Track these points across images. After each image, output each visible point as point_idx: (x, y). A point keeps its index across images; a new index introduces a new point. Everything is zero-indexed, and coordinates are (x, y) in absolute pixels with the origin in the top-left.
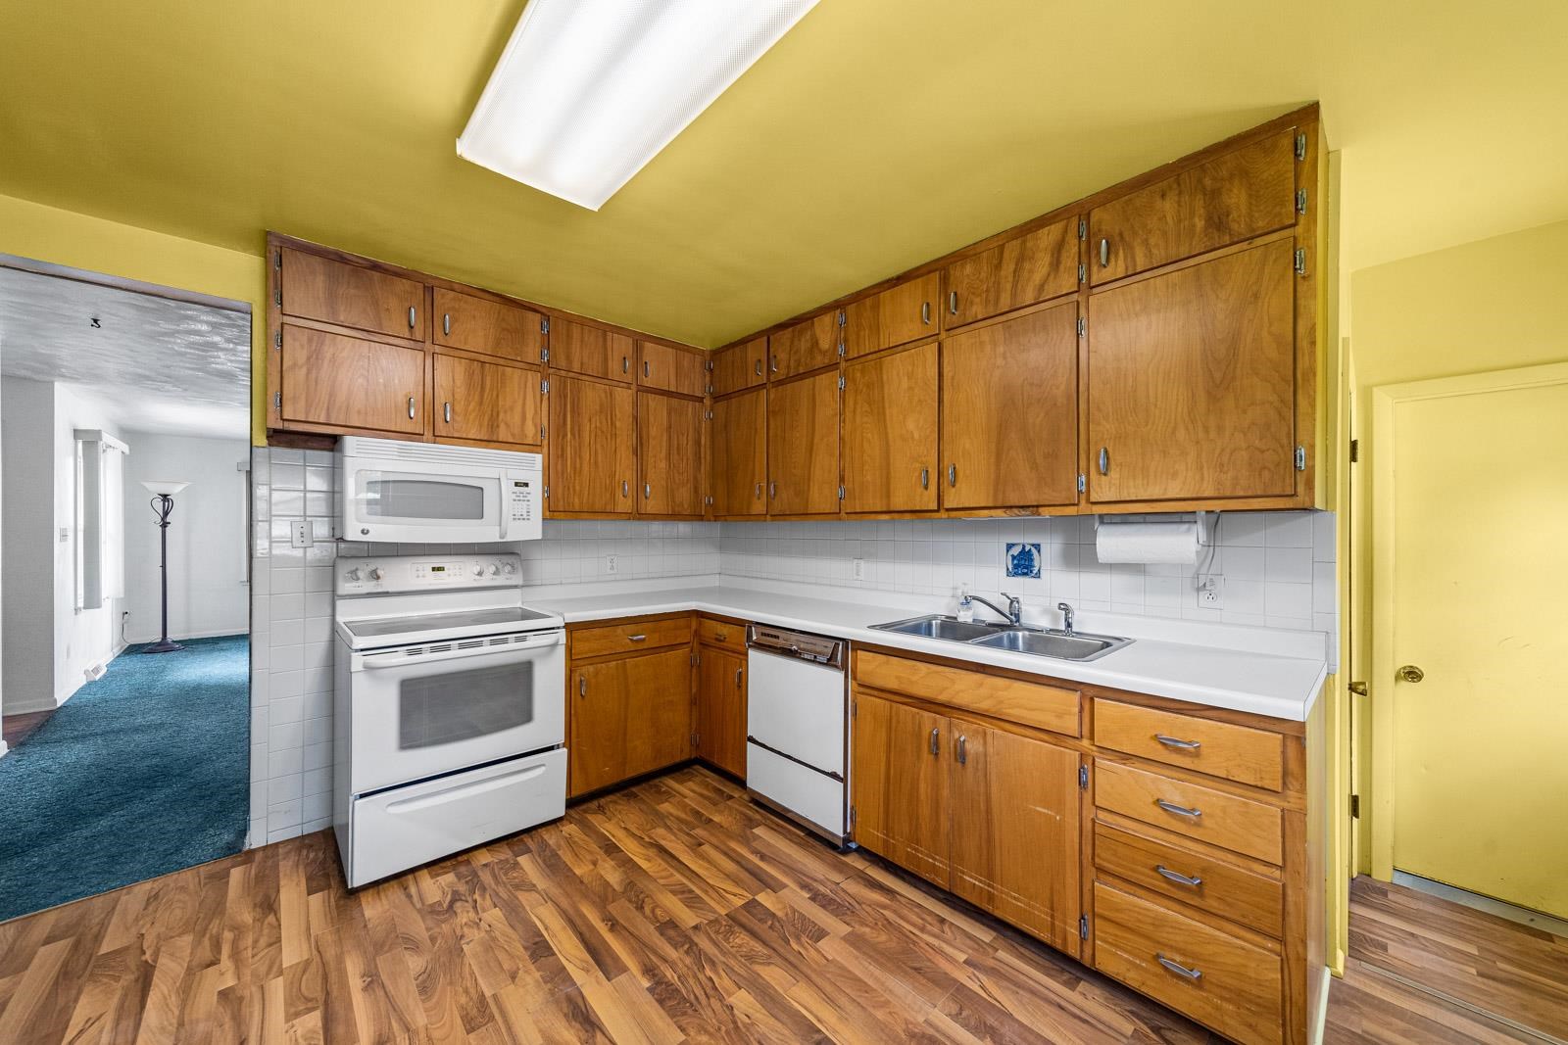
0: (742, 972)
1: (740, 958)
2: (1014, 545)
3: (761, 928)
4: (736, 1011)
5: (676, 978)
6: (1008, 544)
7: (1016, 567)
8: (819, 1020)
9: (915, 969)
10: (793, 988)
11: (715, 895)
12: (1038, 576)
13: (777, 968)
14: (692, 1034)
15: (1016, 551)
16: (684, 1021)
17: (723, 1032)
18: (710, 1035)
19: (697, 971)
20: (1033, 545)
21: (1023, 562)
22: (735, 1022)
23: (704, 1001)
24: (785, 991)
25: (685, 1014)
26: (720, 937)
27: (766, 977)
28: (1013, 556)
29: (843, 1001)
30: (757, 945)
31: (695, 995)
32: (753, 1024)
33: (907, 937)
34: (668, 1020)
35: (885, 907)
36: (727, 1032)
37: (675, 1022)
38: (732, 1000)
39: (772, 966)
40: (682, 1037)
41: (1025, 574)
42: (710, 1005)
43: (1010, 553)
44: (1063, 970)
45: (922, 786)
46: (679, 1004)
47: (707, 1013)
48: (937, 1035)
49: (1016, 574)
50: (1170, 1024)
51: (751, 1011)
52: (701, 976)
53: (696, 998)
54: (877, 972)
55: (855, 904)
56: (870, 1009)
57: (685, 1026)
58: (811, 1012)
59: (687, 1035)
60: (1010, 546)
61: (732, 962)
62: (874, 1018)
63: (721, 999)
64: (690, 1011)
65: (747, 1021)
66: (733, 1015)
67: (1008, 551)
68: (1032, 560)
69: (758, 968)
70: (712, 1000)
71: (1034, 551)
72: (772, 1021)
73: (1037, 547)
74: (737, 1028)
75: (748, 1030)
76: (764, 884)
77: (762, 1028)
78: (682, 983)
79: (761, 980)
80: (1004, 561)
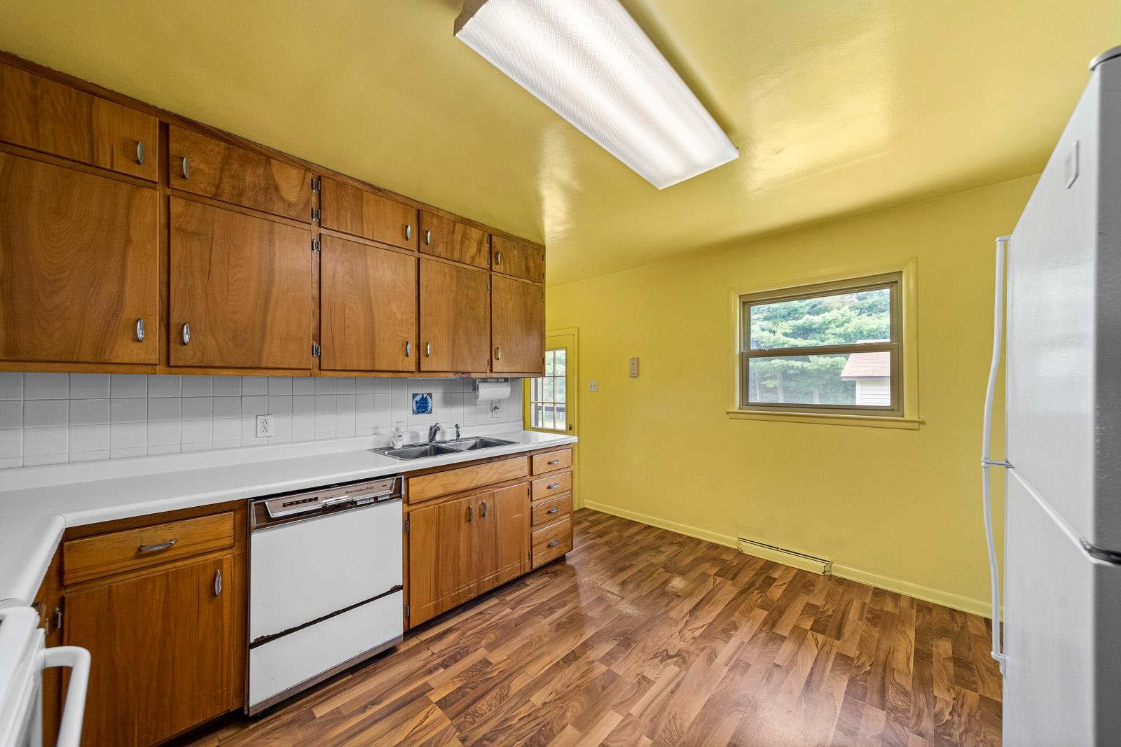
0: (515, 701)
1: (502, 704)
2: (417, 394)
3: (472, 694)
4: (547, 701)
5: (520, 742)
6: (413, 394)
7: (418, 408)
8: (551, 662)
9: (516, 625)
10: (529, 673)
11: (422, 734)
12: (431, 412)
13: (514, 682)
14: (566, 721)
15: (418, 398)
16: (556, 728)
17: (563, 705)
18: (566, 711)
19: (513, 730)
20: (428, 394)
21: (422, 405)
22: (555, 700)
23: (540, 720)
24: (531, 678)
25: (551, 729)
26: (477, 720)
27: (520, 688)
28: (416, 401)
29: (538, 653)
30: (490, 695)
31: (536, 726)
32: (556, 691)
33: (491, 627)
34: (556, 739)
35: (464, 633)
36: (563, 703)
37: (558, 733)
38: (539, 704)
39: (511, 685)
40: (569, 726)
41: (424, 412)
42: (544, 716)
43: (415, 400)
44: (519, 585)
45: (462, 546)
46: (543, 735)
47: (549, 716)
48: (557, 622)
49: (418, 413)
50: (546, 569)
51: (547, 692)
52: (518, 726)
53: (538, 724)
54: (519, 639)
55: (457, 646)
56: (543, 643)
57: (561, 727)
58: (546, 666)
59: (567, 724)
60: (414, 396)
61: (506, 708)
62: (546, 643)
63: (539, 710)
64: (549, 726)
65: (553, 695)
66: (551, 702)
67: (413, 398)
68: (427, 403)
69: (512, 693)
70: (539, 715)
71: (429, 398)
72: (553, 683)
73: (430, 395)
74: (559, 698)
75: (560, 693)
76: (418, 697)
77: (558, 686)
78: (524, 737)
79: (523, 690)
80: (411, 405)
